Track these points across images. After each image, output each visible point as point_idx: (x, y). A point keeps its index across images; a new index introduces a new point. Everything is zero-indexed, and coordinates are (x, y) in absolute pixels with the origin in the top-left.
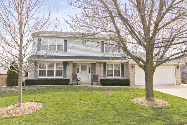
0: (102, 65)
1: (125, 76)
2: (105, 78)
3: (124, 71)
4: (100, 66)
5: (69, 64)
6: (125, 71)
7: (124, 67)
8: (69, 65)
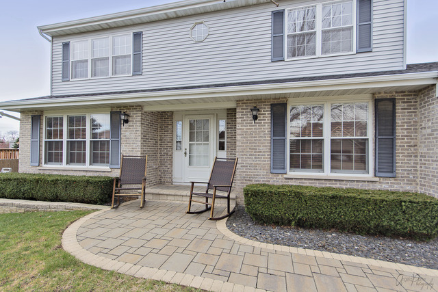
0: (266, 117)
1: (399, 171)
2: (277, 181)
3: (393, 141)
4: (255, 118)
5: (128, 116)
6: (398, 143)
7: (399, 122)
8: (130, 119)
